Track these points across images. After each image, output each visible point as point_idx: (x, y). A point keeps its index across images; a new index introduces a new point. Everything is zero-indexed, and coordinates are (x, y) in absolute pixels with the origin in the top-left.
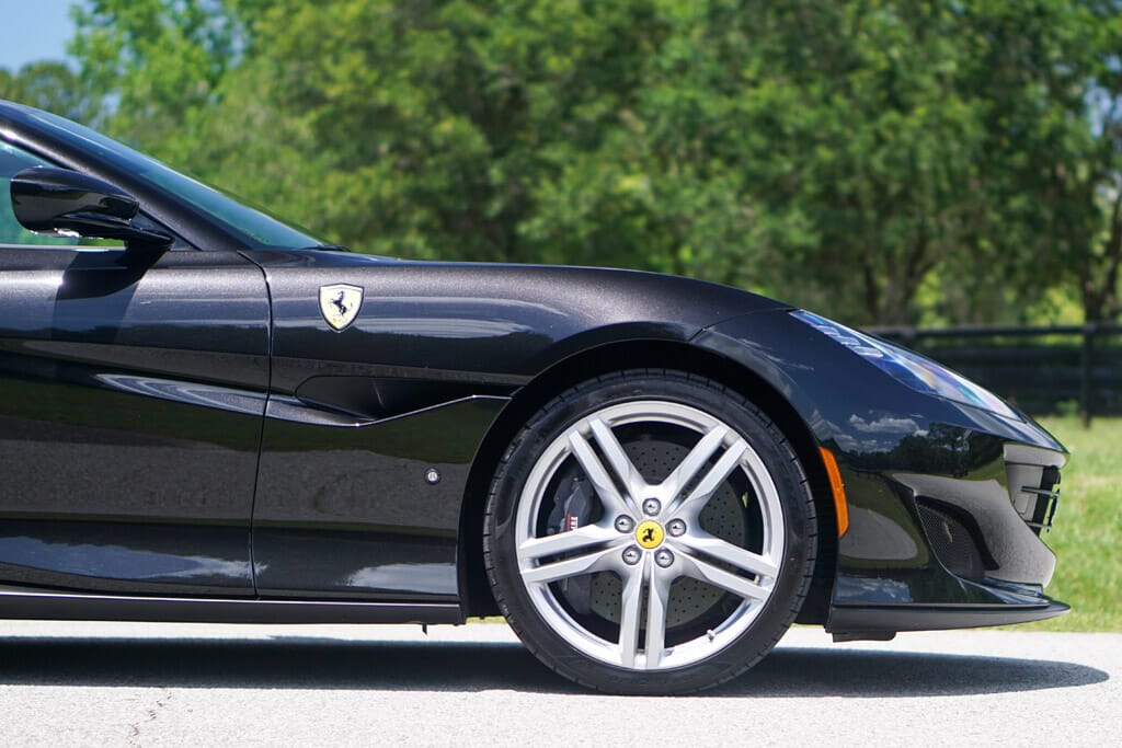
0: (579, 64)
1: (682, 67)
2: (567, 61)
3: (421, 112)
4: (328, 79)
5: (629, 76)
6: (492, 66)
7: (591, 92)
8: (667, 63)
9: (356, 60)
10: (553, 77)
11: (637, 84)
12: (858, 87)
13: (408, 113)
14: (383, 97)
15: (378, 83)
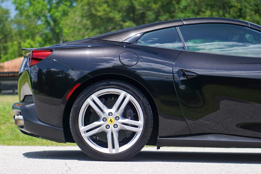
0: (160, 6)
1: (185, 8)
2: (157, 6)
3: (120, 19)
4: (97, 11)
5: (172, 9)
6: (138, 7)
7: (162, 13)
8: (182, 7)
9: (105, 6)
10: (153, 10)
11: (174, 12)
12: (232, 12)
13: (117, 19)
14: (111, 15)
15: (110, 12)
